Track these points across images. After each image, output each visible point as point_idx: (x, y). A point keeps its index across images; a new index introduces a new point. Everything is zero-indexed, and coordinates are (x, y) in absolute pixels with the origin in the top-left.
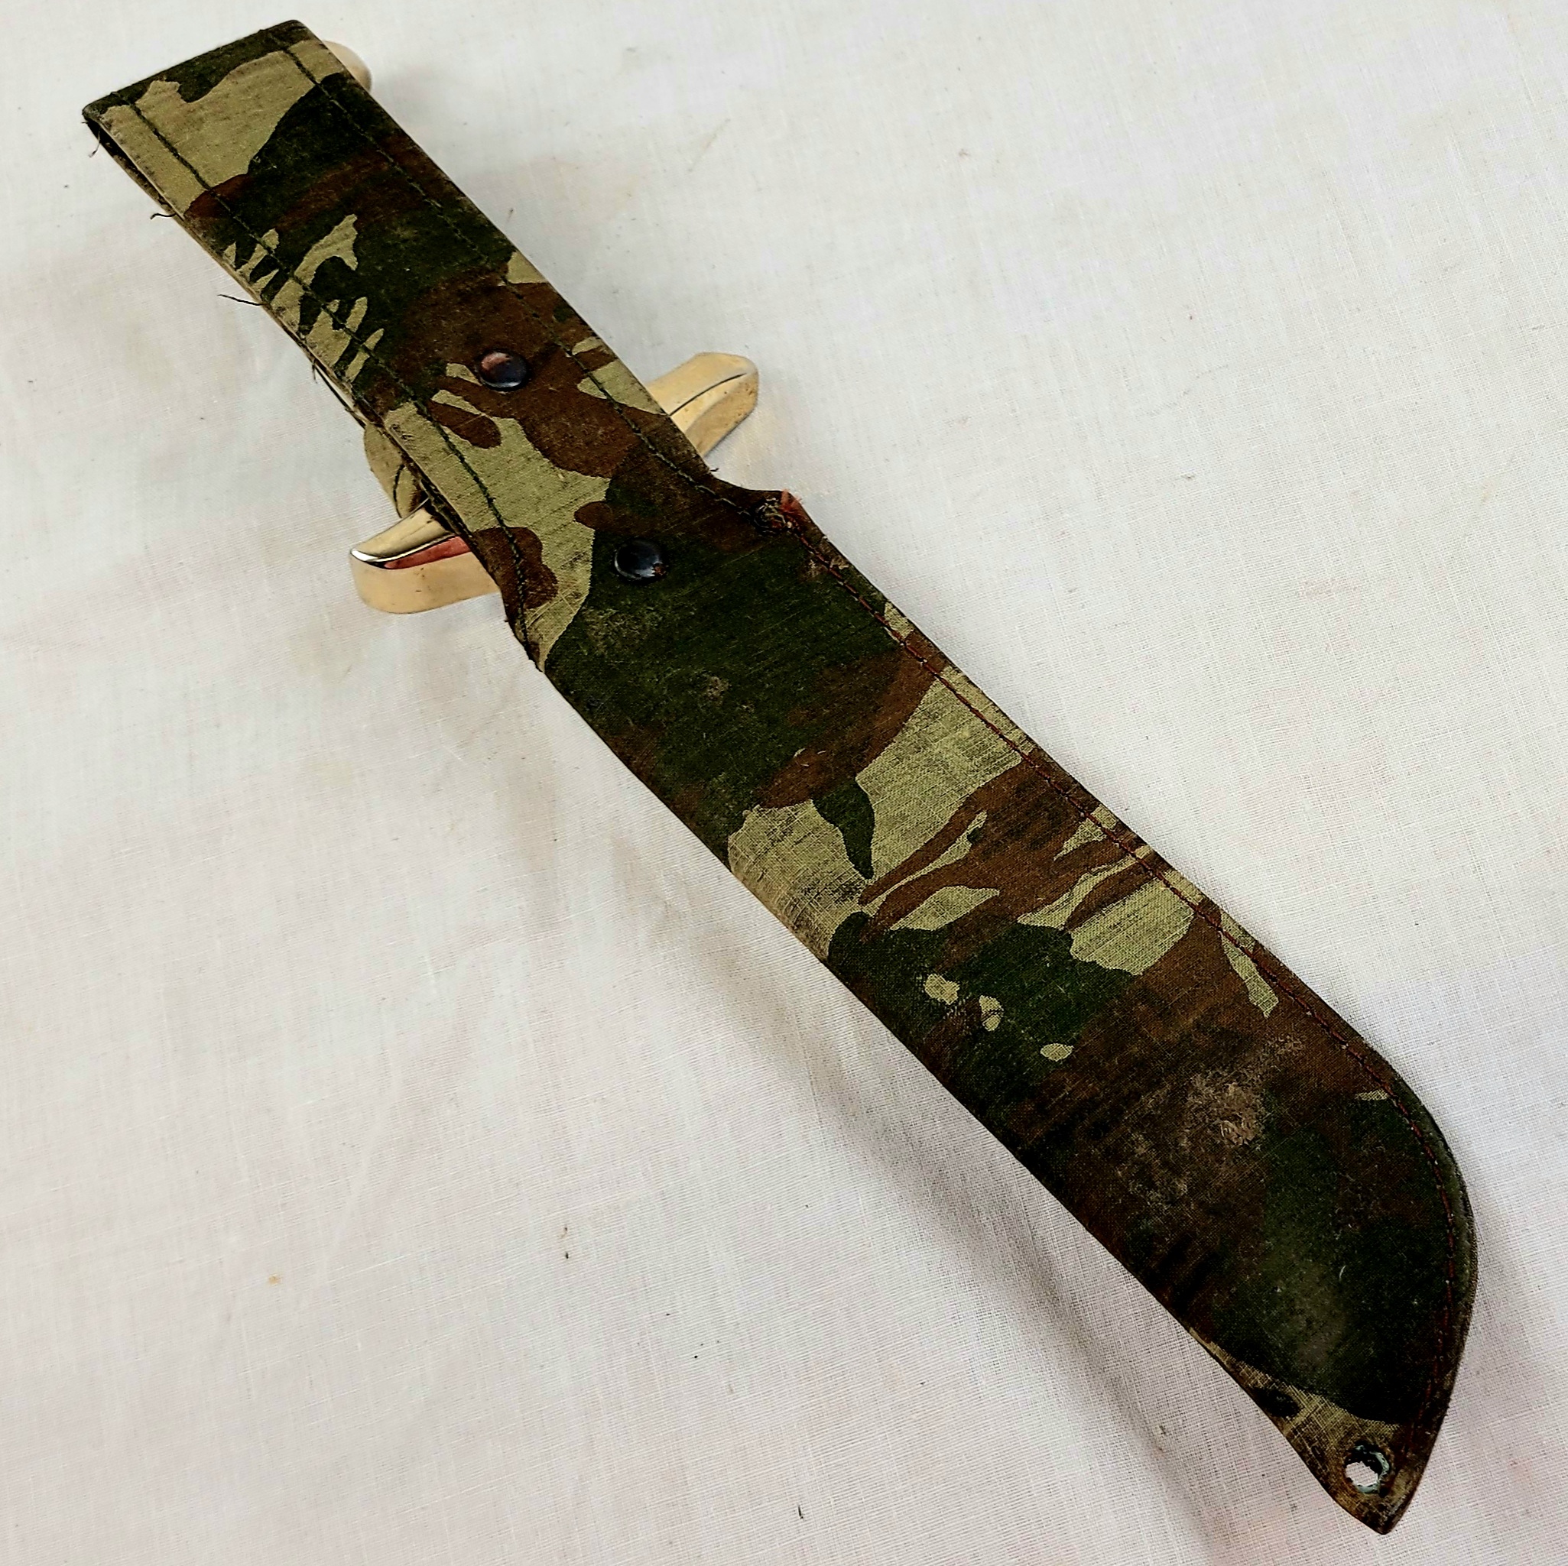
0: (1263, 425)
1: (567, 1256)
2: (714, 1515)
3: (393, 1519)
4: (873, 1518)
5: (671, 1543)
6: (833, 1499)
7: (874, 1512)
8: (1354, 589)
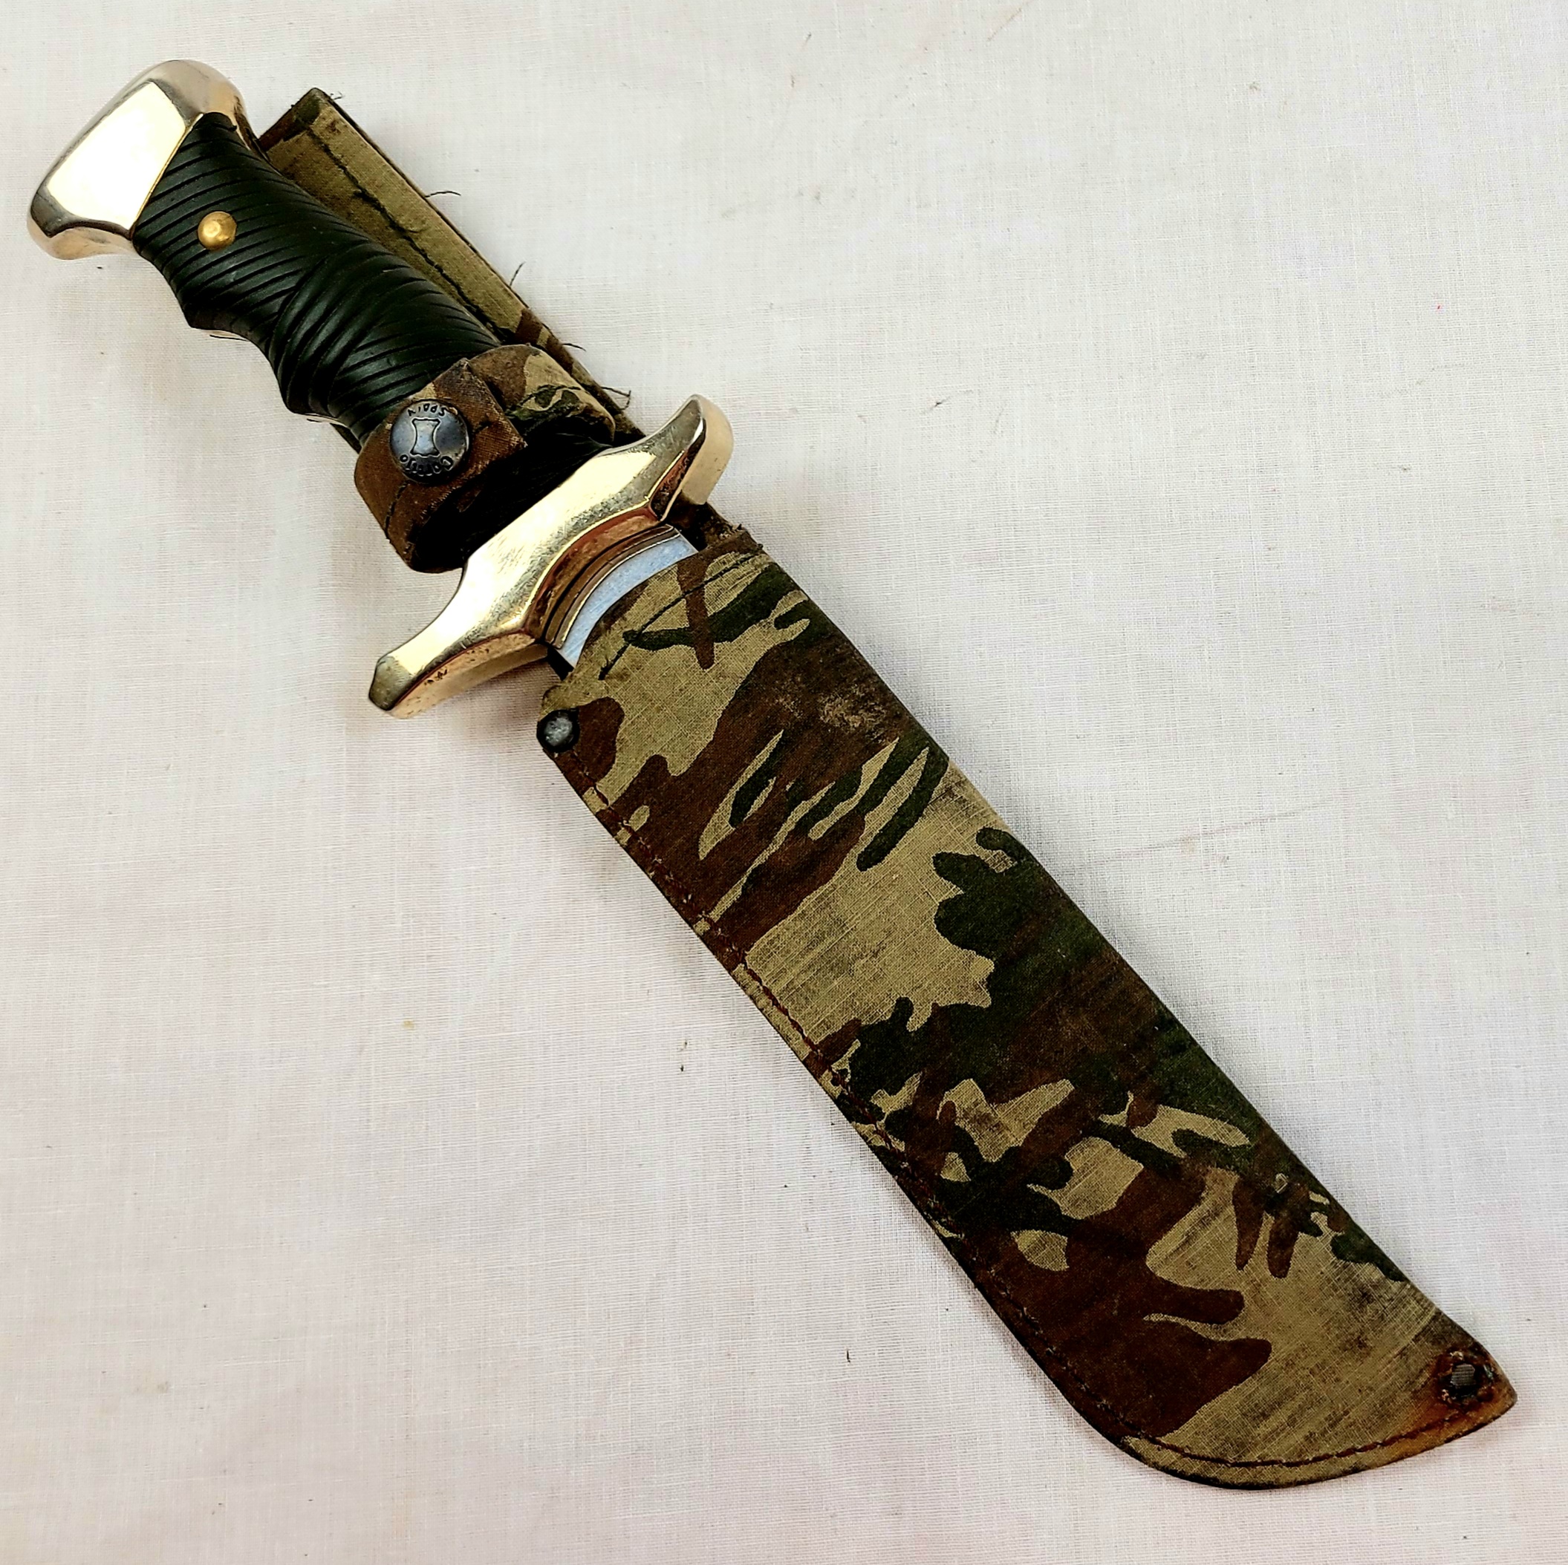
0: (1486, 432)
1: (682, 1069)
2: (772, 1338)
3: (480, 1270)
4: (910, 1378)
5: (729, 1355)
6: (878, 1352)
7: (911, 1372)
8: (1538, 615)
